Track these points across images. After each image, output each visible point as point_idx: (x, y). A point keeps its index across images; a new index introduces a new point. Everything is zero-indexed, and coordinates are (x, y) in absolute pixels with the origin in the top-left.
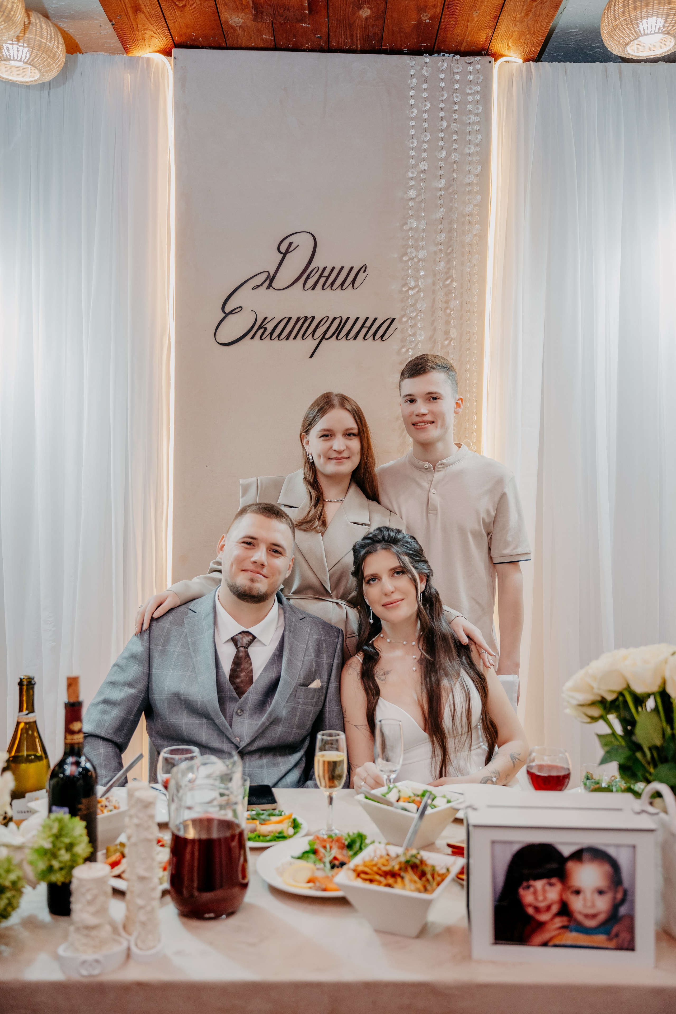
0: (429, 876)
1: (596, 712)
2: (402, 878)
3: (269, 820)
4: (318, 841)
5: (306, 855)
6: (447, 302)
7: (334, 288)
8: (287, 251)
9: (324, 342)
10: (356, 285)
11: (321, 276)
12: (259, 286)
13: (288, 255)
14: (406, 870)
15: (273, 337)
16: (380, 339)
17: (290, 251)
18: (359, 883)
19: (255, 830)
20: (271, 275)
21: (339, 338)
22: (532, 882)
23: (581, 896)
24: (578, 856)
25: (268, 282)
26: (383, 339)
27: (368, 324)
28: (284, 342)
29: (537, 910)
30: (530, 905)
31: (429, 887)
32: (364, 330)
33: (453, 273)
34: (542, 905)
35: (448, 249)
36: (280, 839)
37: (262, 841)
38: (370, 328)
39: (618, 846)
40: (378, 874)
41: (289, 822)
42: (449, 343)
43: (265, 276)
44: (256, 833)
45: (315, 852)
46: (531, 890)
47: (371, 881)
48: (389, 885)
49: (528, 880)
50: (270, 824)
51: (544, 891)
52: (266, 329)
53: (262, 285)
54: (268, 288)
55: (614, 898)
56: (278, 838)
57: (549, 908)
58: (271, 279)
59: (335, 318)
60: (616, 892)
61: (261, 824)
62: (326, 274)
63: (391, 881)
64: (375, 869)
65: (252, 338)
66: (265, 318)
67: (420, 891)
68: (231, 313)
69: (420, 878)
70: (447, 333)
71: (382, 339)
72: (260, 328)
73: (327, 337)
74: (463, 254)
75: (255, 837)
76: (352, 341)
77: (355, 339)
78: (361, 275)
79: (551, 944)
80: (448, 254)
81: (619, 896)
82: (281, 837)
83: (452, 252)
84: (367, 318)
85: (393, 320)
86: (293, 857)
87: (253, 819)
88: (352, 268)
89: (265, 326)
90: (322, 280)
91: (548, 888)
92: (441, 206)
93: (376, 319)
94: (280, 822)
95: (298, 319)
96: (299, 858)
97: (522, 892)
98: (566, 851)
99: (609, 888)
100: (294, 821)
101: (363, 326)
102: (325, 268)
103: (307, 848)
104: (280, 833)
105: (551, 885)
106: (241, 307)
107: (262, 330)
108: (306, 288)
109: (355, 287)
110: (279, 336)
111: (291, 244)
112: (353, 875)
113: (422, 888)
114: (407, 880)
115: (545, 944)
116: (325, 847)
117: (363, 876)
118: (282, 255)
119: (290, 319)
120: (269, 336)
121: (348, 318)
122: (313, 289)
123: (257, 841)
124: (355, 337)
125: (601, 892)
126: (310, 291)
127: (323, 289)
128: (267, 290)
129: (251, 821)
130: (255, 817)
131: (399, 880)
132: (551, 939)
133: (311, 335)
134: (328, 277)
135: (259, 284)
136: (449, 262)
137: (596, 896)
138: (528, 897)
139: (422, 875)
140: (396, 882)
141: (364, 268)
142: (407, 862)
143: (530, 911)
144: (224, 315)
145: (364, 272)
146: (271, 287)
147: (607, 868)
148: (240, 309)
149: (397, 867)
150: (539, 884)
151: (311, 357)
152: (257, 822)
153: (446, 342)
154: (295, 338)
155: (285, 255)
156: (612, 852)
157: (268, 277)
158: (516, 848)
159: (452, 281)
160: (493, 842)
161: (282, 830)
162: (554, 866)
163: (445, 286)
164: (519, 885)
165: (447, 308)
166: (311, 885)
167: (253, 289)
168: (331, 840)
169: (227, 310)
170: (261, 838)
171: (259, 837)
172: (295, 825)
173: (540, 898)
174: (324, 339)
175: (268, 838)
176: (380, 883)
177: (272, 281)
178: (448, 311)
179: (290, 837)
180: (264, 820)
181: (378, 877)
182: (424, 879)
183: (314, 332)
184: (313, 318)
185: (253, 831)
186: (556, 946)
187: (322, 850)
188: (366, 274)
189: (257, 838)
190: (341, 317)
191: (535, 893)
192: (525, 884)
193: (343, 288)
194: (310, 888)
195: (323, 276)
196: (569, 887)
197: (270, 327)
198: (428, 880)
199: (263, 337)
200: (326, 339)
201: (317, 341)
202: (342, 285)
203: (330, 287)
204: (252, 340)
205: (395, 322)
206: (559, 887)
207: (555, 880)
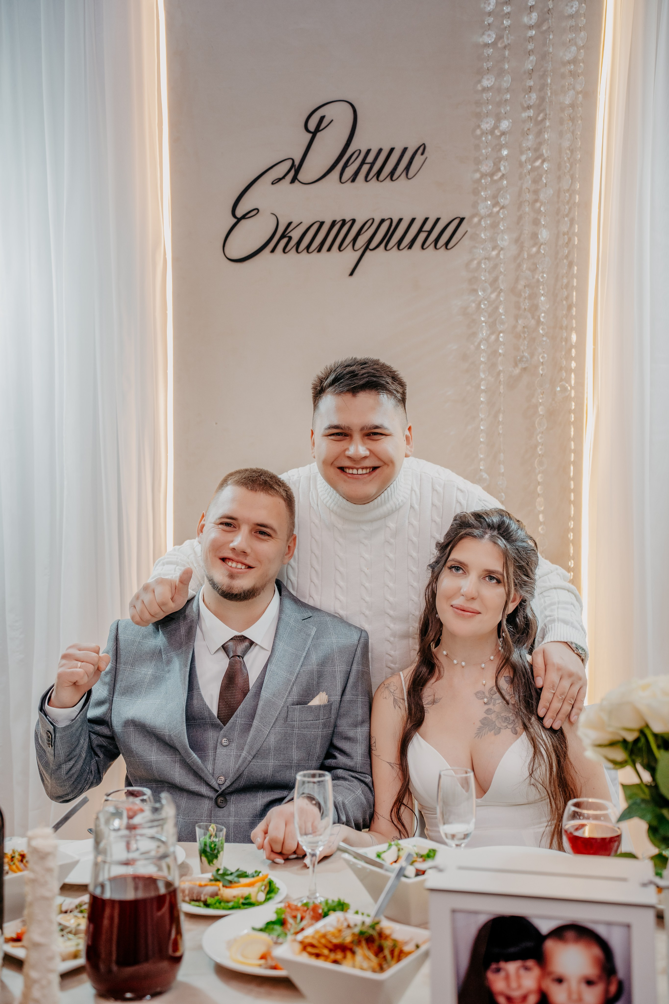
0: (387, 952)
1: (619, 755)
2: (353, 953)
3: (239, 882)
4: (288, 910)
5: (271, 926)
6: (536, 192)
7: (382, 177)
8: (318, 129)
9: (368, 253)
10: (411, 173)
11: (363, 163)
12: (280, 180)
13: (319, 135)
14: (359, 943)
16: (444, 247)
17: (321, 128)
18: (305, 959)
19: (217, 894)
20: (297, 163)
21: (388, 248)
22: (502, 965)
23: (564, 986)
24: (559, 933)
25: (292, 173)
26: (449, 247)
27: (427, 227)
28: (315, 255)
29: (510, 1000)
30: (502, 994)
31: (385, 966)
32: (423, 236)
33: (545, 151)
34: (516, 994)
35: (538, 115)
36: (246, 906)
37: (224, 909)
38: (430, 232)
39: (609, 924)
40: (326, 947)
41: (262, 885)
42: (538, 252)
43: (287, 165)
44: (217, 898)
45: (283, 923)
46: (502, 974)
47: (318, 956)
48: (335, 962)
49: (498, 961)
50: (238, 887)
51: (518, 977)
52: (290, 238)
53: (284, 177)
54: (293, 181)
55: (607, 991)
56: (244, 904)
57: (525, 999)
58: (296, 169)
59: (383, 221)
60: (608, 984)
61: (223, 886)
62: (370, 159)
63: (339, 956)
64: (323, 941)
65: (273, 251)
66: (290, 224)
67: (374, 971)
68: (244, 217)
69: (377, 954)
70: (535, 236)
71: (446, 248)
72: (283, 236)
73: (373, 245)
74: (561, 122)
75: (215, 904)
76: (405, 252)
77: (410, 248)
78: (419, 159)
80: (538, 123)
81: (613, 988)
82: (247, 903)
83: (544, 119)
84: (427, 219)
85: (462, 219)
86: (254, 929)
87: (217, 880)
88: (405, 149)
89: (289, 235)
90: (366, 168)
91: (522, 972)
92: (530, 53)
93: (438, 220)
94: (251, 885)
95: (334, 223)
96: (261, 930)
97: (491, 976)
98: (545, 927)
99: (600, 978)
100: (270, 883)
101: (420, 230)
102: (369, 151)
103: (273, 917)
104: (246, 898)
105: (527, 969)
106: (258, 210)
107: (285, 241)
108: (344, 179)
109: (410, 175)
110: (308, 248)
111: (322, 118)
112: (298, 947)
113: (377, 968)
114: (359, 957)
116: (295, 917)
117: (310, 949)
118: (310, 135)
119: (322, 223)
120: (295, 248)
121: (400, 220)
122: (353, 180)
123: (217, 908)
124: (411, 246)
125: (589, 982)
126: (349, 184)
127: (366, 181)
128: (291, 185)
129: (213, 883)
130: (218, 878)
131: (349, 955)
133: (351, 244)
134: (373, 164)
135: (281, 176)
136: (540, 133)
137: (584, 987)
138: (498, 983)
139: (379, 951)
140: (345, 957)
141: (422, 148)
142: (362, 933)
144: (235, 220)
145: (422, 154)
146: (296, 181)
147: (597, 951)
148: (255, 212)
149: (348, 939)
150: (512, 967)
151: (351, 274)
152: (220, 884)
153: (534, 250)
154: (329, 250)
155: (314, 134)
156: (601, 930)
157: (293, 165)
158: (483, 919)
159: (543, 161)
160: (454, 911)
161: (250, 894)
162: (529, 944)
163: (533, 169)
164: (487, 967)
165: (536, 201)
166: (262, 962)
167: (272, 184)
168: (305, 908)
169: (239, 213)
170: (222, 904)
171: (220, 903)
172: (271, 890)
173: (514, 984)
174: (368, 251)
175: (231, 905)
176: (326, 958)
177: (297, 172)
178: (538, 205)
179: (259, 904)
180: (231, 882)
181: (326, 952)
182: (381, 955)
183: (355, 240)
184: (354, 221)
185: (213, 895)
187: (290, 920)
188: (423, 157)
189: (218, 904)
190: (391, 219)
191: (507, 978)
192: (494, 966)
193: (394, 178)
194: (260, 966)
195: (366, 162)
196: (549, 974)
197: (296, 235)
198: (385, 957)
199: (287, 250)
200: (371, 250)
201: (359, 253)
202: (392, 174)
203: (375, 178)
204: (272, 254)
205: (464, 223)
206: (536, 972)
207: (530, 963)
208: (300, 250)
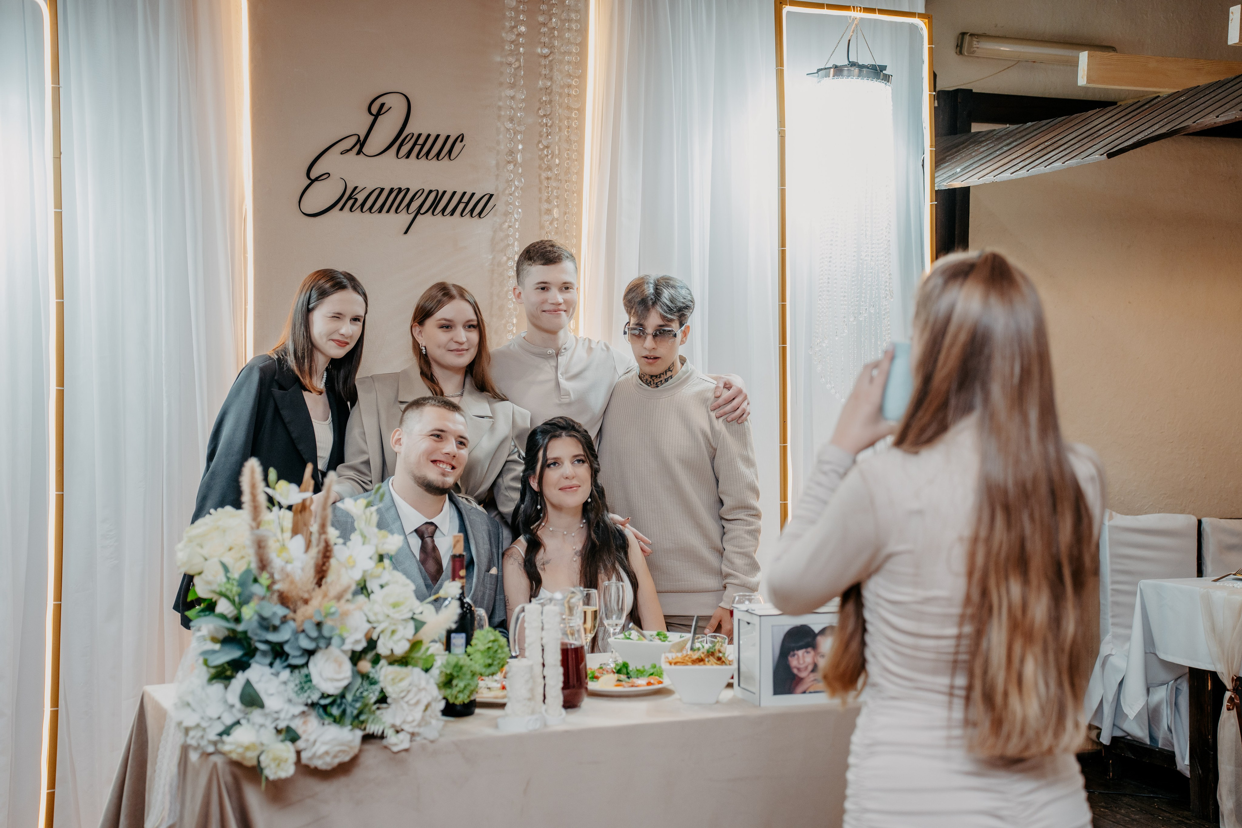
7: (430, 157)
8: (379, 113)
9: (419, 217)
10: (453, 157)
11: (415, 144)
12: (348, 151)
13: (380, 118)
15: (365, 209)
16: (478, 216)
17: (382, 113)
20: (362, 139)
21: (435, 214)
22: (796, 652)
24: (823, 632)
25: (358, 147)
27: (465, 199)
28: (376, 216)
29: (799, 669)
30: (795, 667)
32: (462, 206)
34: (802, 666)
38: (467, 203)
43: (353, 140)
46: (796, 656)
49: (793, 650)
52: (356, 200)
53: (351, 149)
54: (358, 153)
57: (806, 668)
58: (361, 144)
59: (431, 192)
62: (421, 141)
65: (341, 209)
66: (356, 188)
68: (317, 179)
71: (480, 217)
72: (350, 198)
73: (422, 211)
76: (448, 218)
77: (452, 215)
78: (458, 145)
79: (808, 691)
84: (464, 193)
85: (491, 196)
88: (448, 137)
89: (355, 196)
90: (417, 148)
91: (805, 654)
93: (473, 194)
95: (392, 190)
97: (790, 658)
98: (817, 629)
101: (460, 202)
102: (420, 135)
105: (808, 652)
106: (329, 174)
107: (351, 202)
108: (400, 155)
109: (452, 157)
110: (370, 209)
111: (383, 105)
115: (804, 692)
118: (373, 117)
119: (382, 190)
120: (360, 208)
121: (445, 192)
122: (408, 157)
124: (452, 213)
126: (404, 160)
127: (418, 158)
128: (356, 156)
132: (808, 689)
133: (406, 208)
134: (423, 145)
135: (348, 148)
138: (794, 662)
141: (461, 138)
143: (795, 671)
144: (309, 181)
145: (462, 141)
146: (361, 153)
148: (327, 176)
150: (800, 653)
151: (406, 233)
154: (388, 211)
155: (376, 117)
157: (359, 140)
158: (787, 629)
160: (773, 626)
162: (810, 640)
164: (788, 655)
167: (341, 154)
169: (313, 176)
173: (801, 662)
174: (419, 214)
177: (362, 146)
183: (408, 205)
184: (408, 190)
186: (810, 693)
188: (462, 144)
190: (438, 191)
191: (798, 659)
192: (792, 653)
193: (440, 158)
195: (418, 143)
196: (819, 653)
197: (361, 197)
199: (353, 209)
200: (421, 214)
201: (412, 216)
202: (438, 155)
203: (425, 156)
204: (341, 212)
205: (494, 197)
206: (812, 653)
207: (809, 649)
208: (364, 210)
